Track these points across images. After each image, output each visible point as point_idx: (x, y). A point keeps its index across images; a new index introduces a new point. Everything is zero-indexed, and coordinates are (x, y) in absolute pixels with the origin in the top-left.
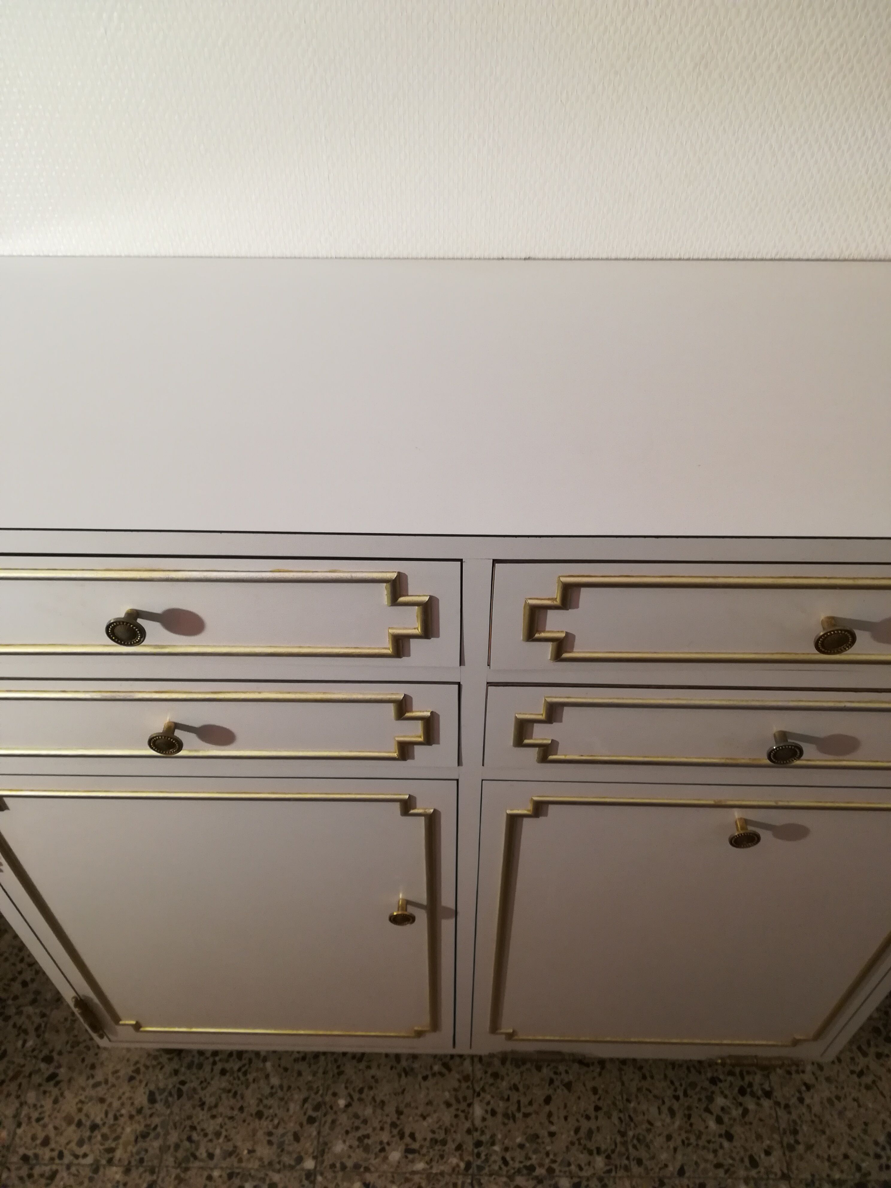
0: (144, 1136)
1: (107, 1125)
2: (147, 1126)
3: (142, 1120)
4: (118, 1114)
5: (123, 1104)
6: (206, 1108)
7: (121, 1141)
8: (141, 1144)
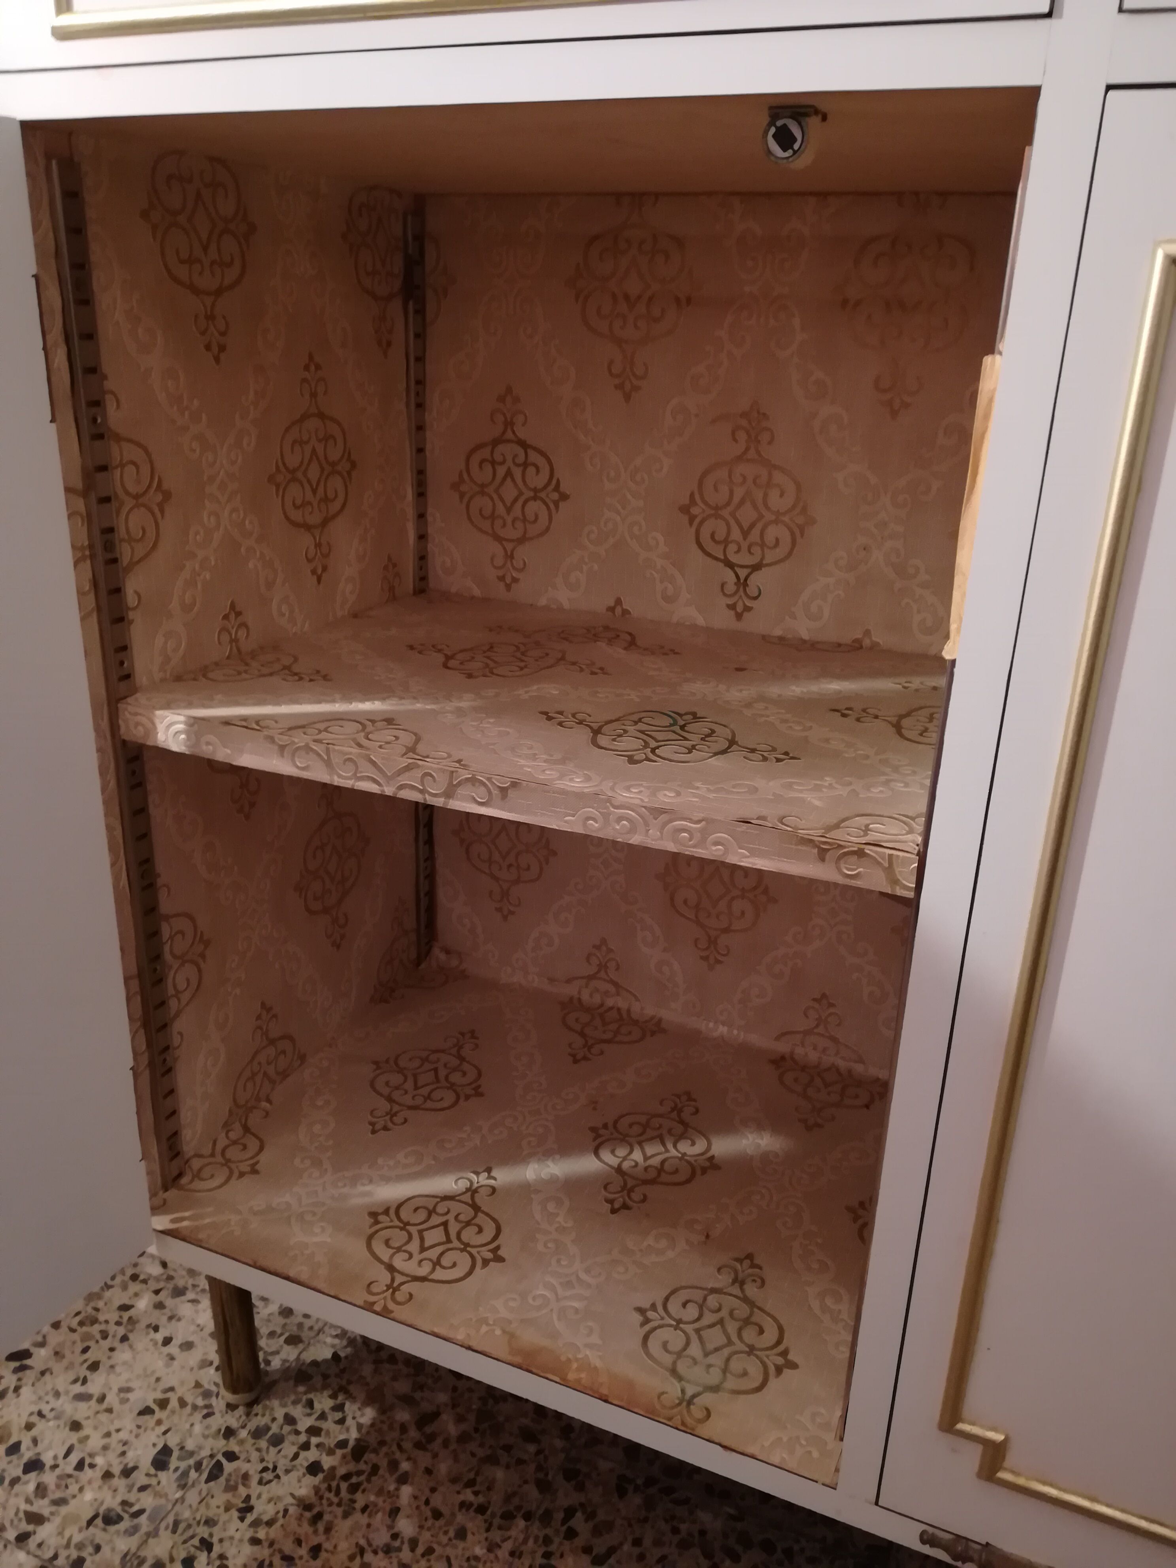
0: (110, 1519)
1: (58, 1471)
2: (125, 1503)
3: (122, 1489)
4: (88, 1461)
5: (105, 1448)
6: (250, 1518)
7: (64, 1510)
8: (97, 1533)
